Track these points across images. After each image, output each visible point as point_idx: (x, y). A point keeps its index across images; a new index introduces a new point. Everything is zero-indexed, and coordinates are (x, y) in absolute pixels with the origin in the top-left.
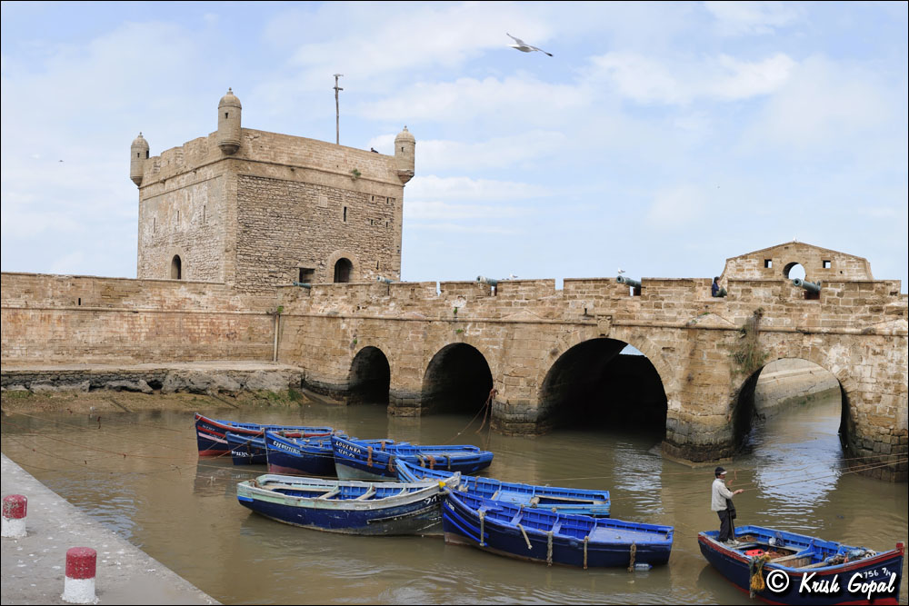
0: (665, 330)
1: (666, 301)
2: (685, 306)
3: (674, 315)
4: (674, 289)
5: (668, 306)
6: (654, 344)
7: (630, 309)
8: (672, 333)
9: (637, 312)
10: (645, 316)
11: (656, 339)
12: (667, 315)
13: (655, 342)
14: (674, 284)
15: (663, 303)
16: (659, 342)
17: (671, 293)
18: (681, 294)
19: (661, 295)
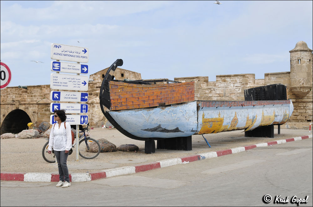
0: (34, 105)
1: (34, 94)
2: (39, 96)
3: (36, 99)
4: (36, 89)
5: (34, 96)
6: (31, 111)
7: (24, 98)
8: (36, 106)
9: (27, 99)
10: (28, 100)
11: (31, 109)
12: (34, 99)
13: (31, 110)
14: (36, 87)
15: (33, 95)
16: (32, 110)
17: (35, 91)
18: (38, 91)
19: (32, 92)
